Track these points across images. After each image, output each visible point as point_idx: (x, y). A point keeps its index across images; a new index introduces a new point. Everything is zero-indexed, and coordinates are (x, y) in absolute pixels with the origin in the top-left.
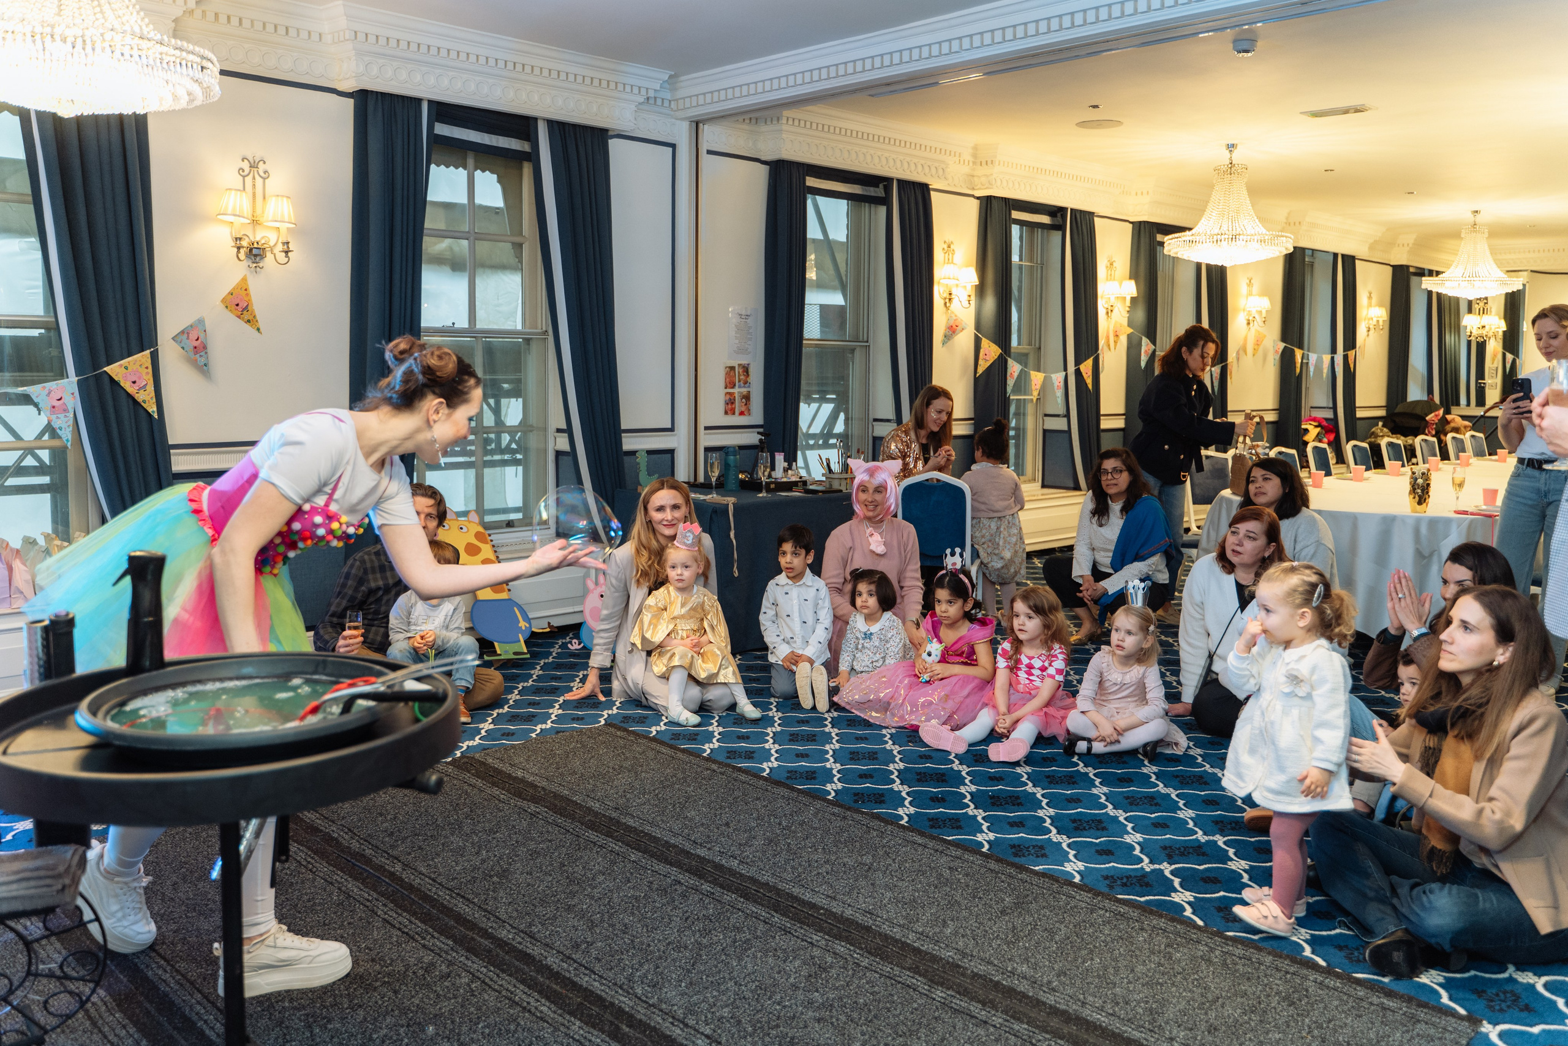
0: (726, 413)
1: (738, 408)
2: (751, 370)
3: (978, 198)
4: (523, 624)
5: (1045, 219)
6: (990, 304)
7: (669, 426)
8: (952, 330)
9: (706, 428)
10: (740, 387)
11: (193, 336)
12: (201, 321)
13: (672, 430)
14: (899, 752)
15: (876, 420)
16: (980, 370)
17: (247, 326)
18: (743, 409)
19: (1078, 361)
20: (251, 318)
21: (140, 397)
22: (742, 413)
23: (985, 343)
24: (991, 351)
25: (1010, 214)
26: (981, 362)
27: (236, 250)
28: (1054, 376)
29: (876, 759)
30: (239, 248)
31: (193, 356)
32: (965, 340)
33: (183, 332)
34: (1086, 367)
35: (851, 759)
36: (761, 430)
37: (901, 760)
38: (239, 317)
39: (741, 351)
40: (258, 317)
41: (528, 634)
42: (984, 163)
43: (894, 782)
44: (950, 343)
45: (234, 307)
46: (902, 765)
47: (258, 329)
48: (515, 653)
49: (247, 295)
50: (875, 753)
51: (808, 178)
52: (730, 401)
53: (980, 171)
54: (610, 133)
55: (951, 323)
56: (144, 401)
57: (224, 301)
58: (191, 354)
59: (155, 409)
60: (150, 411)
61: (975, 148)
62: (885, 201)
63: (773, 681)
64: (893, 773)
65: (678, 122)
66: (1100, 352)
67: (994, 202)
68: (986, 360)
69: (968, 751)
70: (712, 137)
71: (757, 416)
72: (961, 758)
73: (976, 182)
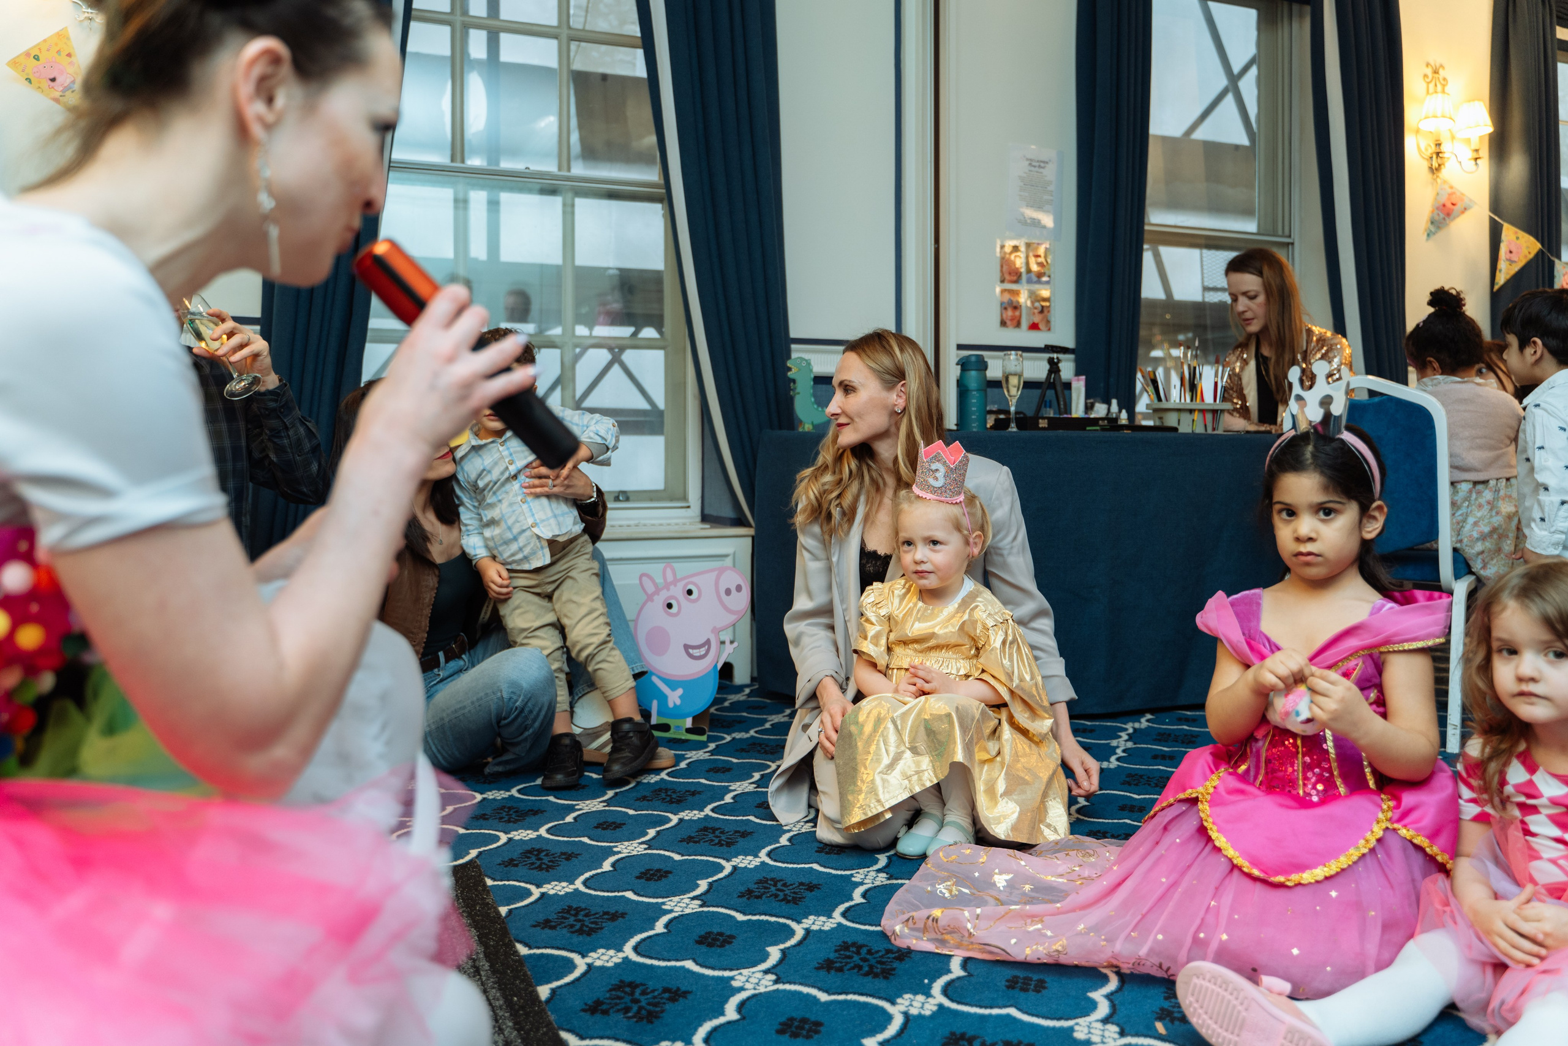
0: (1003, 323)
6: (1518, 167)
8: (1444, 213)
9: (961, 346)
16: (1501, 279)
18: (1037, 319)
22: (1034, 327)
23: (1510, 234)
24: (1522, 245)
26: (1502, 265)
32: (1471, 228)
36: (1069, 355)
44: (1441, 235)
55: (1443, 199)
68: (1511, 262)
71: (1062, 332)
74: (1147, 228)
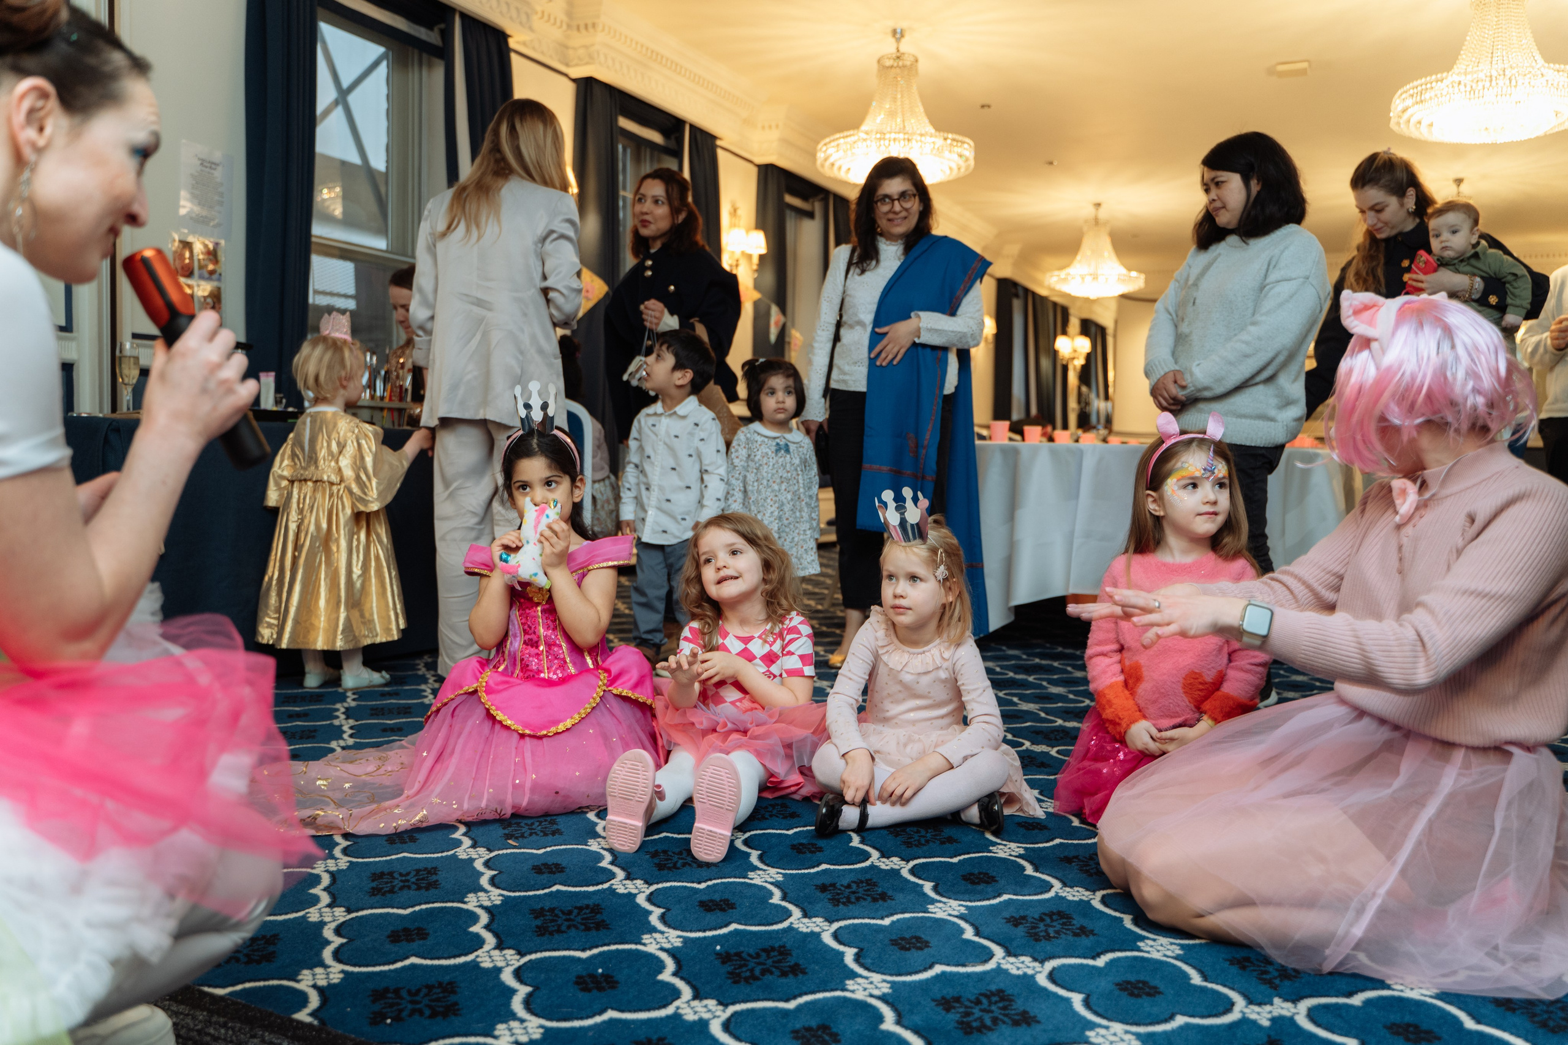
2: (222, 254)
3: (574, 80)
5: (656, 136)
7: (64, 323)
10: (202, 278)
13: (68, 329)
14: (487, 864)
24: (595, 287)
25: (617, 120)
29: (435, 885)
35: (375, 892)
37: (493, 881)
39: (204, 219)
42: (582, 27)
43: (479, 942)
46: (495, 896)
50: (433, 871)
53: (578, 40)
62: (446, 54)
64: (474, 919)
67: (597, 90)
69: (643, 844)
72: (629, 864)
73: (571, 52)
74: (314, 239)
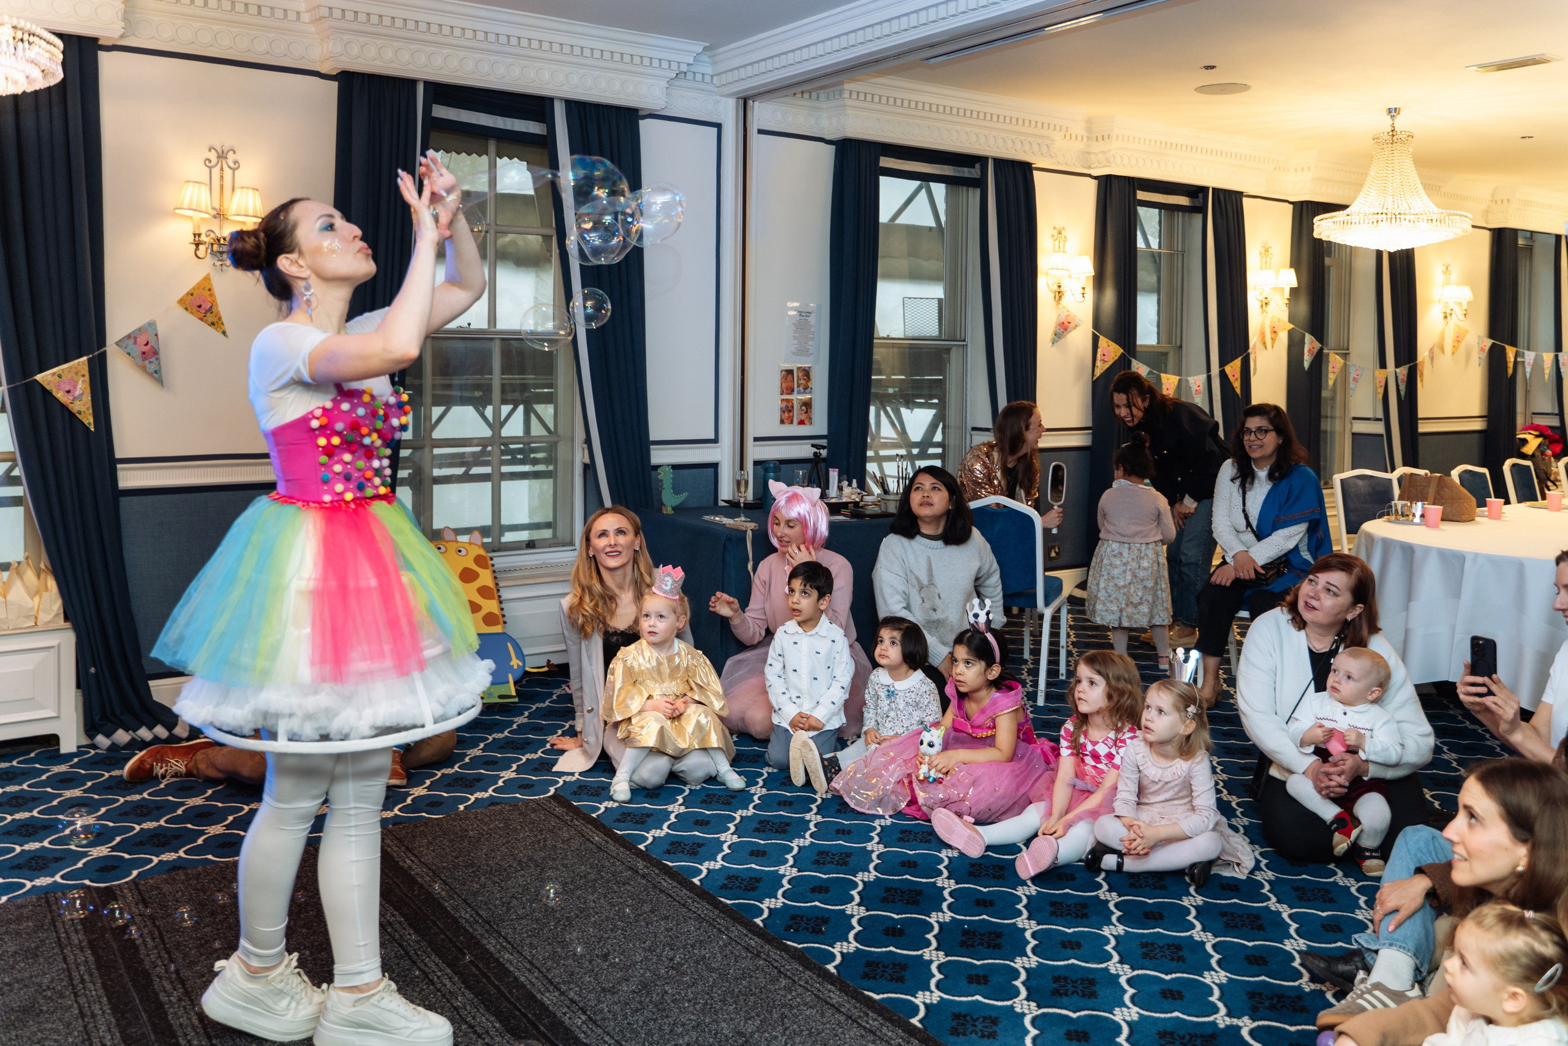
0: (782, 422)
1: (797, 415)
2: (813, 375)
3: (1095, 178)
4: (515, 663)
5: (1183, 201)
6: (1110, 297)
7: (712, 437)
8: (1063, 328)
9: (756, 439)
10: (799, 393)
11: (142, 340)
12: (152, 325)
13: (715, 441)
15: (974, 429)
16: (1098, 373)
17: (211, 330)
18: (803, 417)
19: (1224, 361)
20: (215, 320)
21: (76, 407)
22: (801, 422)
23: (1103, 341)
24: (1111, 351)
25: (1135, 195)
26: (1098, 363)
27: (194, 247)
28: (1191, 379)
29: (847, 863)
30: (197, 245)
31: (141, 363)
32: (1081, 336)
33: (129, 337)
34: (1234, 369)
36: (824, 442)
38: (202, 319)
39: (801, 352)
40: (224, 319)
41: (519, 674)
42: (1100, 138)
44: (1061, 342)
45: (195, 309)
47: (224, 333)
48: (500, 697)
49: (211, 295)
50: (850, 854)
51: (882, 158)
52: (787, 410)
53: (1097, 147)
54: (641, 113)
55: (1063, 319)
56: (79, 412)
57: (181, 301)
58: (139, 360)
59: (92, 421)
60: (86, 423)
61: (1089, 121)
62: (979, 183)
63: (770, 746)
65: (723, 99)
66: (1250, 350)
67: (1115, 184)
68: (1104, 361)
70: (763, 114)
71: (820, 424)
73: (1092, 156)
